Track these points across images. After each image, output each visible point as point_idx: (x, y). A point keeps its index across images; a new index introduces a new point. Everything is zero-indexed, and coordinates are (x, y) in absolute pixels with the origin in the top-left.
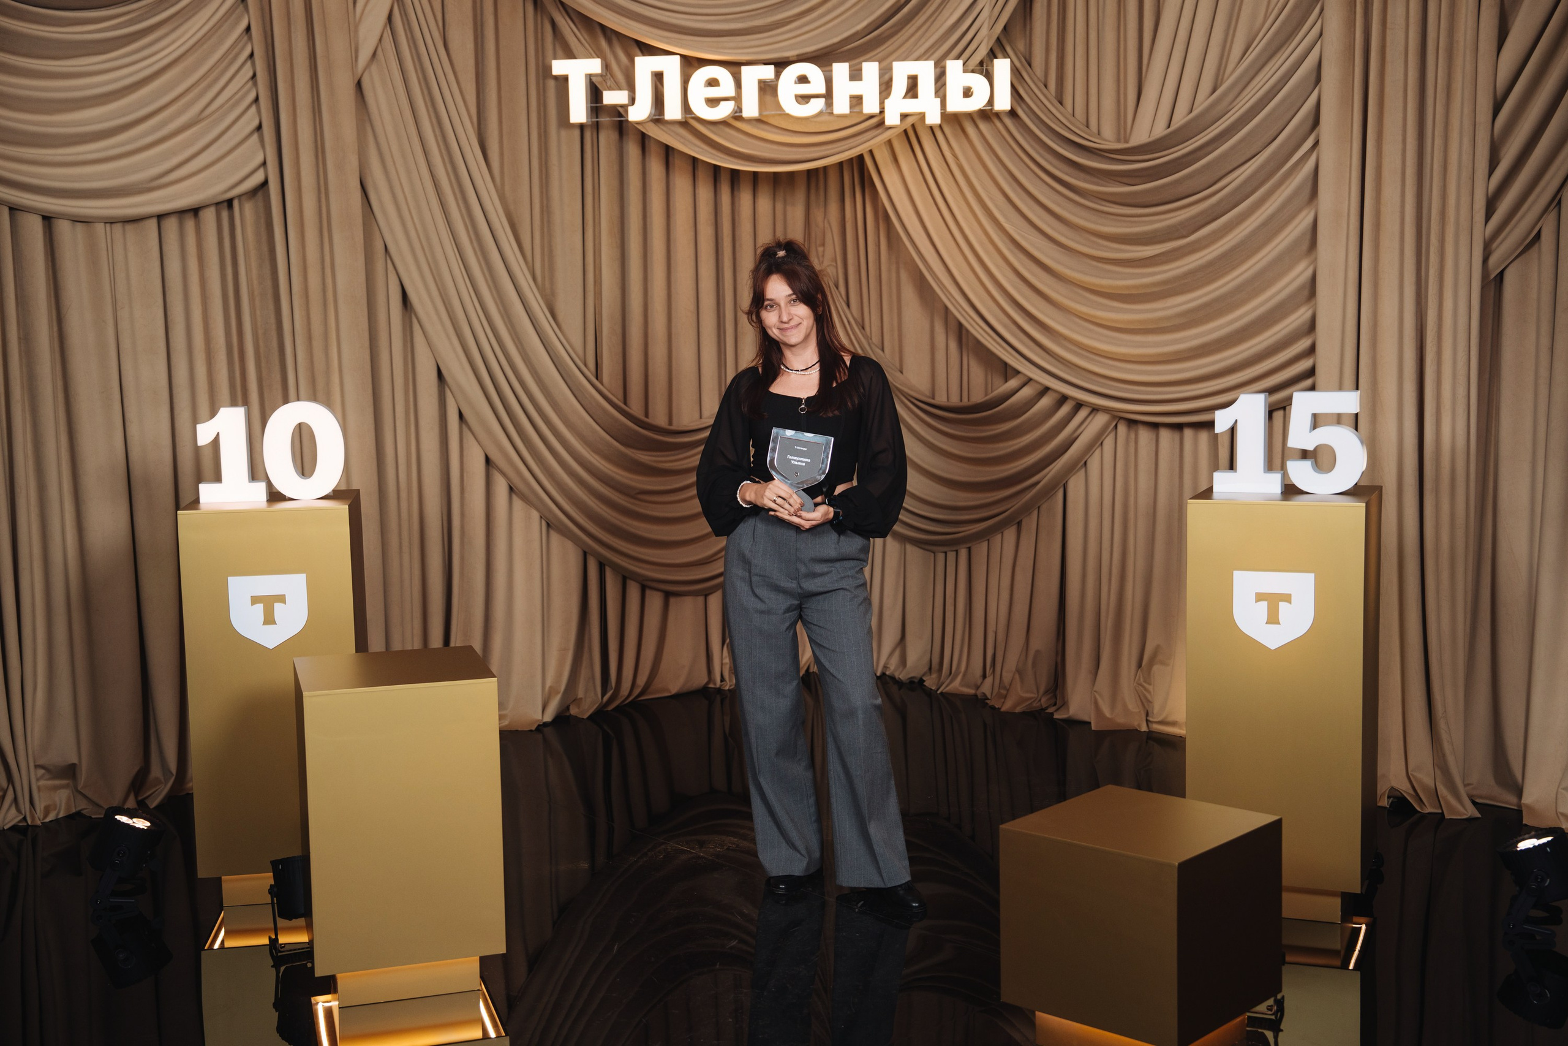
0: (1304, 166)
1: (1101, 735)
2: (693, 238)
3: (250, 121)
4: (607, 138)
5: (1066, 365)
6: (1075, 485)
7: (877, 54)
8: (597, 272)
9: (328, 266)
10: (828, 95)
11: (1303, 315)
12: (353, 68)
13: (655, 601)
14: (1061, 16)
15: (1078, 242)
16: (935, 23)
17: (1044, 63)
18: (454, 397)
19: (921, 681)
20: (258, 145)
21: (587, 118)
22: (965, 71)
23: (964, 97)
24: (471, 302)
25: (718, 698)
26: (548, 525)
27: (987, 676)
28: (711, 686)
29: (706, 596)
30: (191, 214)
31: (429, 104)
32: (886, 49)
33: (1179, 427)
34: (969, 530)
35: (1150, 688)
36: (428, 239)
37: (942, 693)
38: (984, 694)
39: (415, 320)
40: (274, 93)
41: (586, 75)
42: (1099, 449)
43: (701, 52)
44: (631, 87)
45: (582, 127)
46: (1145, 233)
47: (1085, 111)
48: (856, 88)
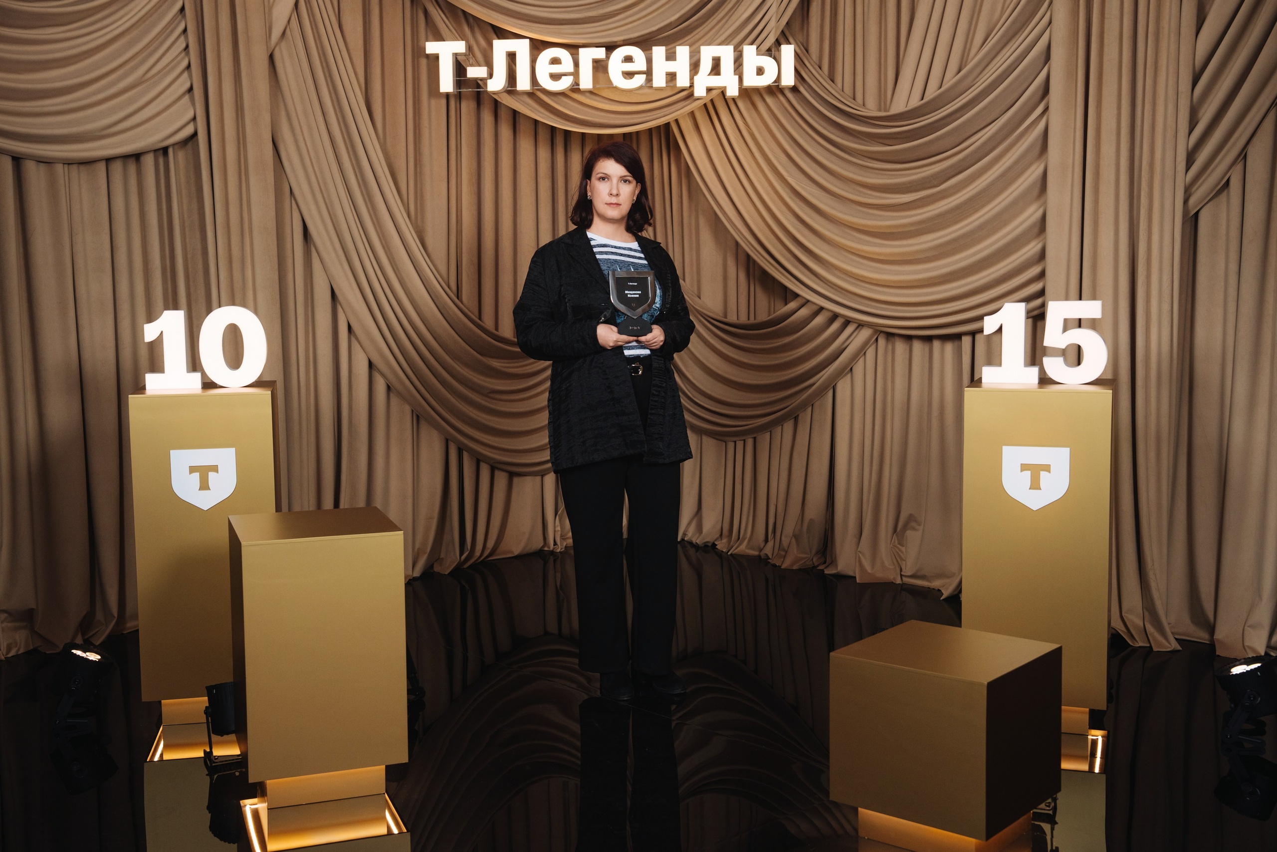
0: (1036, 127)
1: (864, 586)
2: (534, 188)
3: (183, 84)
4: (467, 107)
5: (836, 290)
6: (843, 386)
7: (686, 41)
8: (459, 214)
9: (245, 203)
10: (649, 73)
11: (1034, 247)
12: (267, 42)
13: (501, 480)
14: (833, 13)
15: (847, 191)
16: (732, 17)
17: (818, 50)
18: (344, 312)
19: (714, 545)
20: (189, 104)
21: (453, 89)
22: (757, 55)
23: (757, 75)
24: (359, 236)
25: (552, 559)
26: (418, 417)
27: (769, 540)
28: (546, 549)
29: (543, 476)
30: (133, 159)
31: (327, 75)
32: (693, 37)
33: (929, 339)
34: (756, 423)
35: (903, 549)
36: (325, 183)
37: (731, 554)
38: (766, 555)
39: (313, 250)
40: (203, 61)
41: (453, 53)
42: (863, 357)
43: (547, 36)
44: (489, 64)
45: (447, 95)
46: (904, 183)
47: (852, 88)
48: (671, 67)
